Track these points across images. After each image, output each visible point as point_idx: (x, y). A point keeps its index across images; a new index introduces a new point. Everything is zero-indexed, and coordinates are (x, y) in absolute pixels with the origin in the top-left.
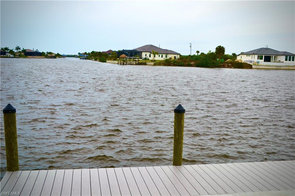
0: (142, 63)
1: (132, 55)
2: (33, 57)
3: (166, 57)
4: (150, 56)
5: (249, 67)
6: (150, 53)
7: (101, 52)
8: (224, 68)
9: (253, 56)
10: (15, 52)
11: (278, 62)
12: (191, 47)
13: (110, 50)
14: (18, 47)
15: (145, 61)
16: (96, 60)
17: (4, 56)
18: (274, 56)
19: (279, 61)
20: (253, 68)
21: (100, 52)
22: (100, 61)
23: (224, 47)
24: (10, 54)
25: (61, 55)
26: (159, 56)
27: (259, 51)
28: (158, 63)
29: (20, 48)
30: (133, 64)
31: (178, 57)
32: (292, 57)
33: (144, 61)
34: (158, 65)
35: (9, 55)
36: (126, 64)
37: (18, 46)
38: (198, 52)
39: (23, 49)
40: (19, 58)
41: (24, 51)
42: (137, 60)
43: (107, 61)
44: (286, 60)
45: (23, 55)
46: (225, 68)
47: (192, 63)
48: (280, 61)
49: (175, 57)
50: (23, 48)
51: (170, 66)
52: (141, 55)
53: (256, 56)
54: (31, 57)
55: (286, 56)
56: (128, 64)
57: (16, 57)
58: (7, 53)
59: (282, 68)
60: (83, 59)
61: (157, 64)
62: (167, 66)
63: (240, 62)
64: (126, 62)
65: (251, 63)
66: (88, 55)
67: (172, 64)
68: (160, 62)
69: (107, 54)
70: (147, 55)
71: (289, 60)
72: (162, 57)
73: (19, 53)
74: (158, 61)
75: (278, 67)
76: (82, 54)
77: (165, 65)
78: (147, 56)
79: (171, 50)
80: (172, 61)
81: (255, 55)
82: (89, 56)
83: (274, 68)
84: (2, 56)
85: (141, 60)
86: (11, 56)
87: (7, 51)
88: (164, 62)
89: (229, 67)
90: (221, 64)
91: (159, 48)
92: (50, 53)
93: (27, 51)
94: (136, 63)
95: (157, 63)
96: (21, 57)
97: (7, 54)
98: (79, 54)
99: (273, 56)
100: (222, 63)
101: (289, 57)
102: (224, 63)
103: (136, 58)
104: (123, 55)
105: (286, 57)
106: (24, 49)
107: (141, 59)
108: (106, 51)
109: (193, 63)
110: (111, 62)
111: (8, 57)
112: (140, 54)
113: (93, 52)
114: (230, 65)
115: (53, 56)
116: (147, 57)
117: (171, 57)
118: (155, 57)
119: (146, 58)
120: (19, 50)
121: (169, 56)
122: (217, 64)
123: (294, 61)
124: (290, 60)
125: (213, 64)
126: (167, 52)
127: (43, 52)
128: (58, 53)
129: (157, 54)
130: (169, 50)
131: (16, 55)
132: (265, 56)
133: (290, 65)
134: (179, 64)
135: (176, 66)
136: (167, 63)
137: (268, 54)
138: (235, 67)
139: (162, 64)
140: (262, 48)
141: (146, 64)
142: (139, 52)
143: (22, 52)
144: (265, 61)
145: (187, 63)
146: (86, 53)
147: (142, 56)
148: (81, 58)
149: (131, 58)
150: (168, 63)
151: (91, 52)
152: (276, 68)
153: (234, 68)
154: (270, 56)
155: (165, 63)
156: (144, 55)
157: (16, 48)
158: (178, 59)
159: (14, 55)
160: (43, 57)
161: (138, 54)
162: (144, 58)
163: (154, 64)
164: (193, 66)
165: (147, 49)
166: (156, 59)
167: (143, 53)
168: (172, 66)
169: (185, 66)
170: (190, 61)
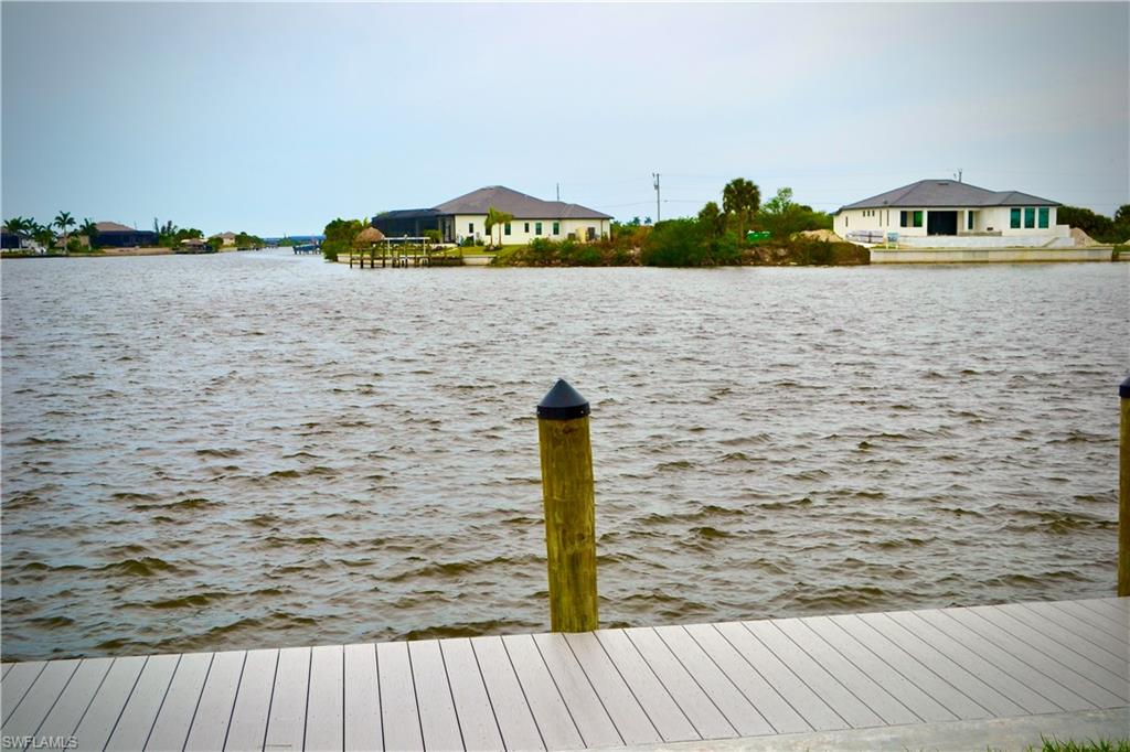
0: (443, 258)
2: (125, 249)
3: (539, 231)
4: (488, 232)
5: (857, 260)
8: (755, 265)
9: (884, 212)
10: (56, 234)
11: (983, 234)
12: (657, 187)
14: (65, 216)
15: (466, 249)
17: (13, 250)
18: (971, 213)
19: (989, 229)
20: (875, 263)
23: (755, 183)
24: (34, 244)
26: (527, 230)
27: (910, 192)
28: (506, 257)
29: (71, 219)
30: (407, 266)
31: (602, 229)
32: (1041, 212)
34: (505, 265)
35: (29, 247)
36: (384, 265)
37: (65, 212)
39: (85, 224)
40: (67, 256)
41: (90, 229)
43: (341, 257)
44: (1015, 224)
45: (86, 247)
46: (761, 265)
47: (632, 252)
48: (991, 229)
49: (591, 231)
50: (86, 220)
51: (550, 265)
52: (452, 228)
53: (896, 215)
54: (116, 250)
55: (1013, 211)
57: (58, 252)
58: (25, 237)
59: (992, 257)
61: (505, 260)
62: (539, 266)
63: (824, 240)
64: (384, 259)
65: (870, 242)
67: (556, 258)
68: (514, 255)
70: (474, 227)
71: (1027, 226)
73: (66, 241)
74: (510, 251)
75: (977, 254)
77: (531, 263)
78: (475, 230)
79: (576, 206)
81: (892, 211)
83: (960, 257)
84: (7, 250)
85: (451, 249)
86: (38, 250)
87: (23, 232)
88: (529, 253)
89: (777, 261)
90: (746, 251)
93: (100, 229)
94: (415, 259)
95: (504, 258)
96: (77, 251)
97: (25, 243)
99: (963, 212)
100: (751, 248)
101: (1026, 212)
102: (757, 246)
104: (371, 232)
105: (1015, 211)
106: (87, 223)
107: (454, 242)
109: (638, 250)
111: (27, 256)
112: (448, 224)
114: (782, 252)
115: (200, 246)
116: (474, 234)
117: (573, 232)
118: (508, 232)
119: (472, 238)
120: (68, 226)
121: (568, 228)
122: (732, 252)
123: (1047, 227)
124: (1030, 224)
125: (713, 254)
126: (559, 213)
129: (519, 219)
130: (570, 205)
131: (57, 245)
132: (929, 213)
133: (1027, 246)
134: (584, 258)
135: (570, 266)
136: (539, 255)
137: (944, 202)
138: (803, 263)
139: (521, 260)
140: (921, 182)
141: (462, 264)
142: (444, 217)
143: (83, 234)
144: (931, 232)
145: (613, 252)
147: (457, 232)
149: (421, 241)
150: (541, 255)
152: (970, 257)
153: (798, 265)
154: (955, 213)
155: (528, 256)
156: (461, 228)
157: (58, 218)
158: (604, 238)
159: (52, 245)
160: (167, 249)
161: (440, 226)
162: (465, 238)
163: (492, 262)
164: (636, 261)
165: (477, 204)
166: (506, 240)
167: (457, 218)
168: (557, 265)
169: (605, 265)
170: (625, 246)
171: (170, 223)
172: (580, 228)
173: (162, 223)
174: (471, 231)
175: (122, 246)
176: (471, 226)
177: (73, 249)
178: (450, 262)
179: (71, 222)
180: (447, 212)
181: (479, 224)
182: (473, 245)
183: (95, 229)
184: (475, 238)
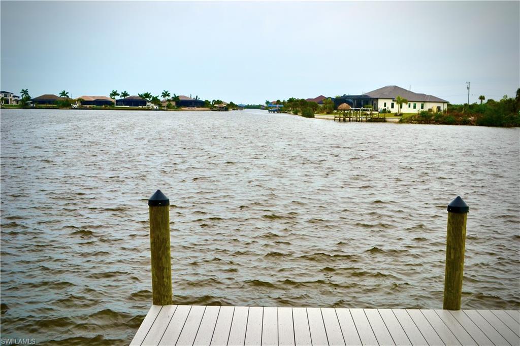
0: (377, 118)
1: (359, 105)
2: (190, 108)
3: (422, 108)
4: (393, 107)
6: (393, 101)
7: (305, 99)
10: (161, 100)
12: (468, 88)
13: (321, 96)
14: (166, 92)
15: (383, 114)
16: (296, 113)
17: (144, 107)
21: (303, 100)
22: (303, 115)
24: (153, 105)
25: (236, 106)
26: (409, 107)
28: (406, 119)
30: (362, 121)
31: (444, 107)
33: (382, 116)
34: (408, 122)
35: (151, 106)
36: (350, 121)
37: (166, 91)
38: (482, 98)
39: (173, 96)
40: (167, 110)
41: (176, 99)
42: (369, 113)
43: (316, 116)
45: (174, 106)
47: (470, 119)
49: (439, 108)
50: (175, 94)
51: (430, 123)
52: (377, 104)
54: (187, 108)
56: (353, 121)
57: (163, 108)
58: (149, 102)
60: (274, 111)
61: (406, 120)
62: (424, 124)
64: (350, 118)
66: (282, 106)
67: (433, 120)
68: (412, 117)
69: (315, 103)
70: (387, 105)
72: (415, 107)
73: (167, 103)
74: (408, 116)
76: (271, 103)
77: (420, 122)
79: (431, 96)
80: (432, 115)
82: (284, 106)
84: (141, 107)
85: (376, 114)
86: (155, 107)
87: (148, 99)
88: (419, 117)
91: (410, 92)
92: (219, 102)
93: (180, 99)
94: (366, 118)
96: (170, 108)
97: (148, 104)
98: (267, 102)
103: (367, 110)
104: (345, 105)
106: (175, 96)
107: (377, 111)
108: (314, 98)
109: (473, 118)
110: (323, 117)
111: (150, 110)
112: (374, 102)
113: (291, 100)
115: (223, 108)
116: (386, 108)
117: (430, 108)
118: (401, 107)
119: (386, 109)
120: (167, 97)
121: (428, 106)
122: (519, 120)
125: (511, 121)
126: (424, 99)
127: (207, 101)
128: (231, 103)
129: (406, 102)
130: (428, 96)
131: (163, 105)
134: (447, 121)
135: (440, 124)
136: (424, 118)
139: (414, 121)
141: (385, 121)
142: (373, 99)
143: (173, 101)
145: (461, 118)
146: (278, 101)
147: (379, 106)
148: (271, 111)
149: (359, 110)
150: (425, 118)
151: (289, 99)
155: (419, 119)
156: (381, 105)
157: (163, 93)
158: (445, 111)
159: (160, 105)
160: (207, 109)
161: (371, 104)
162: (382, 109)
163: (400, 121)
164: (473, 123)
165: (387, 93)
166: (403, 111)
167: (380, 101)
168: (434, 124)
169: (457, 124)
170: (466, 116)
171: (197, 97)
172: (434, 106)
173: (194, 97)
174: (385, 106)
175: (188, 107)
176: (385, 104)
177: (169, 107)
178: (379, 120)
179: (168, 95)
180: (375, 97)
181: (389, 103)
182: (386, 113)
183: (178, 99)
184: (387, 110)
